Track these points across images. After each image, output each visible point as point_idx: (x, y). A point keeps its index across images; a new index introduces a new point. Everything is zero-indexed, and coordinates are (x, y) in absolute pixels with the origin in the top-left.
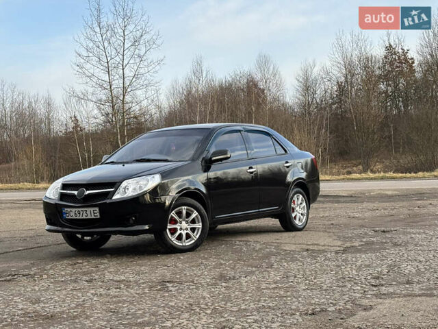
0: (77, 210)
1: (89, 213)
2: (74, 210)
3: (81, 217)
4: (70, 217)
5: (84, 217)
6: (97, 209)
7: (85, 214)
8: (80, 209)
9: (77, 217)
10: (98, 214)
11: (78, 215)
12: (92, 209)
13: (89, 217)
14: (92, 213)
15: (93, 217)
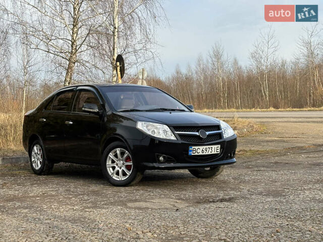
0: (205, 147)
1: (213, 149)
2: (201, 148)
3: (207, 153)
4: (196, 154)
5: (209, 153)
6: (219, 146)
7: (210, 151)
8: (207, 147)
9: (204, 154)
10: (219, 150)
11: (205, 151)
12: (216, 146)
13: (213, 153)
14: (215, 149)
15: (216, 153)
